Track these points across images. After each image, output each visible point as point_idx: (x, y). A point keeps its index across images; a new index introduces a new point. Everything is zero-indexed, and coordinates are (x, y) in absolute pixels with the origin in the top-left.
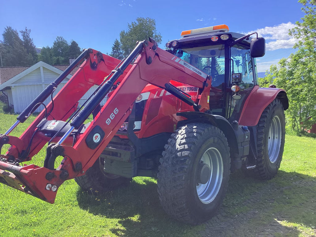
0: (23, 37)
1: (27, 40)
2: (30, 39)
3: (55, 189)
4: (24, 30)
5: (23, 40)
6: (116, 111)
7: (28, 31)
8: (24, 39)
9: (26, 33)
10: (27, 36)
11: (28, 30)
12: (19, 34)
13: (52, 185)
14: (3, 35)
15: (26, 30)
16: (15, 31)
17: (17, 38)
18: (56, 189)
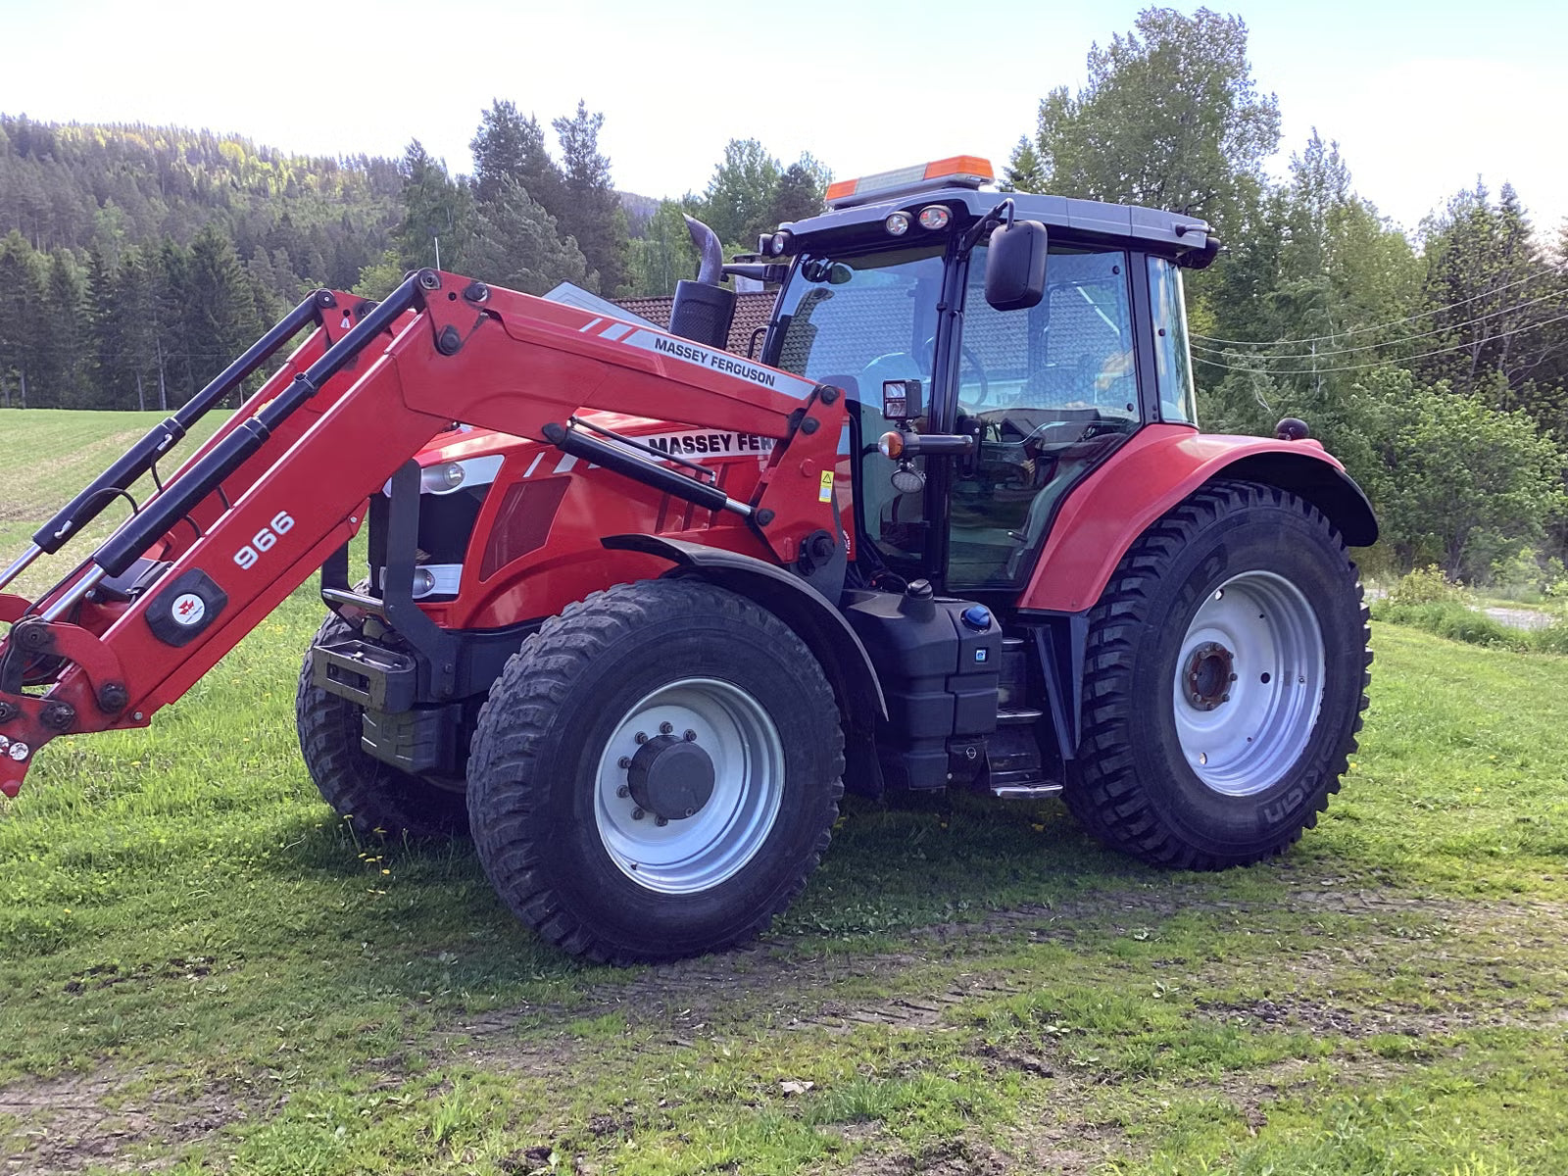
0: (569, 152)
1: (580, 169)
2: (597, 163)
3: (23, 755)
4: (573, 116)
5: (564, 168)
6: (282, 522)
7: (592, 122)
8: (570, 161)
9: (584, 131)
10: (584, 145)
11: (589, 117)
12: (545, 140)
13: (13, 741)
14: (475, 146)
15: (583, 114)
16: (529, 121)
17: (539, 159)
18: (26, 754)
